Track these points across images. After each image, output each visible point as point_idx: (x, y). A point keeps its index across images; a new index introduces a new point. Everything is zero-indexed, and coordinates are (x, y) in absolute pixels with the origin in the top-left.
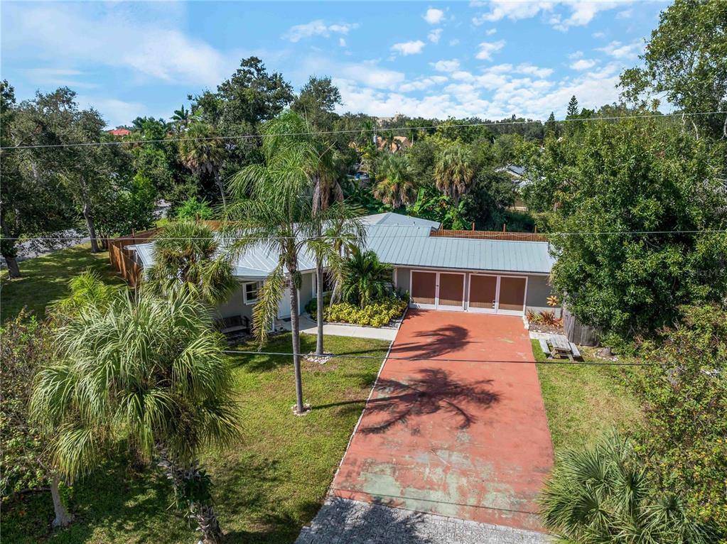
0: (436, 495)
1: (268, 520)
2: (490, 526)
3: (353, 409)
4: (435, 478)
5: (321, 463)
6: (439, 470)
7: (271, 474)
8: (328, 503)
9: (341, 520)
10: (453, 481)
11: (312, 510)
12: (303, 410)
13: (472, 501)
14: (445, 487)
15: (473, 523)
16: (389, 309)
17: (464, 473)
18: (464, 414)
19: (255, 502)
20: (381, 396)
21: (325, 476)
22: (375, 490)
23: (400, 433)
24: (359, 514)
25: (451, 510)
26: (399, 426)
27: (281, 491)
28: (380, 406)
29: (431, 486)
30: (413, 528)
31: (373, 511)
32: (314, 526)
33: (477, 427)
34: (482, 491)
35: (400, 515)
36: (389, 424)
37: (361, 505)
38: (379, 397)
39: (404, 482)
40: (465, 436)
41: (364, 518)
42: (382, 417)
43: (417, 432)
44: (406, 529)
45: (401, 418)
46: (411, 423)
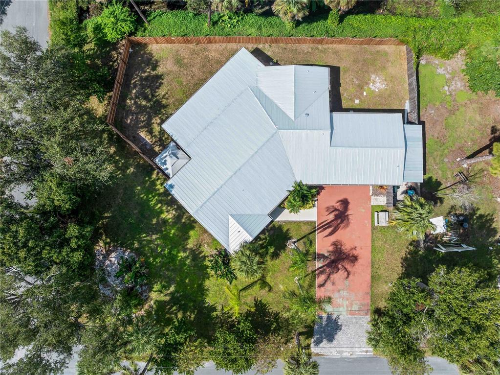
0: (341, 309)
1: (306, 327)
2: (353, 316)
4: (340, 303)
6: (341, 299)
9: (322, 324)
10: (346, 303)
13: (350, 309)
14: (343, 306)
15: (350, 316)
17: (347, 299)
18: (347, 271)
23: (329, 285)
24: (325, 320)
25: (344, 313)
26: (329, 282)
28: (322, 271)
29: (339, 306)
30: (337, 322)
31: (328, 318)
32: (316, 327)
33: (351, 276)
34: (352, 305)
35: (334, 316)
36: (326, 281)
37: (325, 316)
38: (319, 266)
39: (333, 306)
40: (347, 282)
41: (326, 321)
42: (322, 278)
43: (333, 284)
44: (336, 322)
45: (329, 277)
46: (332, 279)
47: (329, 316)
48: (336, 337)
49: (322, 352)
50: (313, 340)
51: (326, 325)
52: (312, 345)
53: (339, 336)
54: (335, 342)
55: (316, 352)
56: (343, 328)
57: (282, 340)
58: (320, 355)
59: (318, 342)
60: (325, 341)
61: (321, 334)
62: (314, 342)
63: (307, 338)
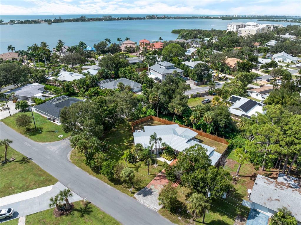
0: (157, 190)
1: (139, 187)
3: (155, 176)
4: (158, 188)
5: (147, 182)
7: (142, 182)
8: (146, 187)
9: (146, 190)
11: (144, 187)
12: (149, 174)
14: (159, 189)
15: (158, 194)
16: (171, 158)
19: (139, 185)
20: (160, 175)
21: (147, 184)
22: (151, 187)
23: (158, 181)
25: (157, 192)
26: (159, 180)
27: (142, 184)
31: (150, 190)
32: (143, 189)
35: (152, 191)
36: (158, 179)
37: (149, 188)
39: (155, 187)
42: (158, 178)
43: (161, 182)
44: (152, 192)
45: (160, 179)
46: (161, 180)
47: (151, 189)
48: (147, 196)
49: (137, 198)
50: (138, 192)
51: (147, 191)
52: (136, 194)
53: (149, 197)
54: (145, 198)
55: (135, 197)
56: (152, 195)
57: (127, 187)
58: (136, 199)
59: (139, 194)
60: (142, 195)
61: (142, 192)
62: (138, 193)
63: (136, 190)
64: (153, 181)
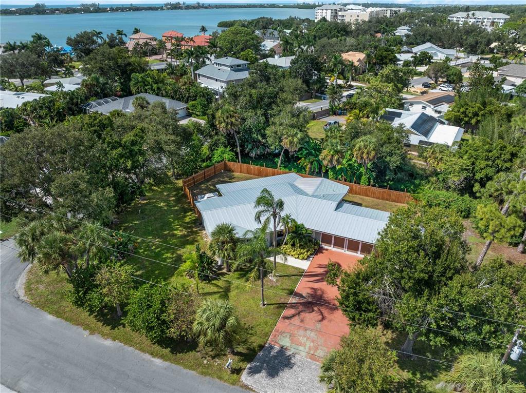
0: (301, 348)
1: (248, 349)
2: (314, 362)
3: (282, 306)
4: (303, 342)
5: (267, 330)
6: (305, 339)
7: (250, 332)
8: (267, 345)
9: (270, 353)
10: (309, 344)
11: (261, 347)
12: (264, 305)
13: (312, 352)
14: (305, 346)
15: (309, 360)
16: (307, 252)
17: (313, 341)
18: (322, 315)
19: (245, 342)
20: (294, 301)
21: (267, 335)
22: (282, 343)
23: (296, 321)
24: (276, 351)
25: (304, 354)
26: (297, 317)
27: (253, 339)
28: (293, 306)
29: (300, 344)
30: (290, 359)
31: (280, 351)
32: (261, 353)
33: (325, 322)
34: (316, 349)
35: (288, 353)
36: (294, 316)
37: (277, 348)
38: (293, 302)
39: (292, 341)
40: (319, 325)
41: (277, 353)
42: (292, 312)
43: (302, 321)
44: (288, 359)
45: (299, 314)
46: (302, 317)
47: (283, 350)
48: (281, 374)
49: (254, 387)
50: (249, 366)
51: (275, 357)
52: (245, 372)
53: (286, 375)
54: (277, 380)
55: (245, 382)
56: (295, 368)
57: (212, 353)
58: (249, 389)
59: (254, 371)
60: (263, 373)
61: (262, 364)
62: (250, 368)
63: (243, 360)
64: (281, 325)
